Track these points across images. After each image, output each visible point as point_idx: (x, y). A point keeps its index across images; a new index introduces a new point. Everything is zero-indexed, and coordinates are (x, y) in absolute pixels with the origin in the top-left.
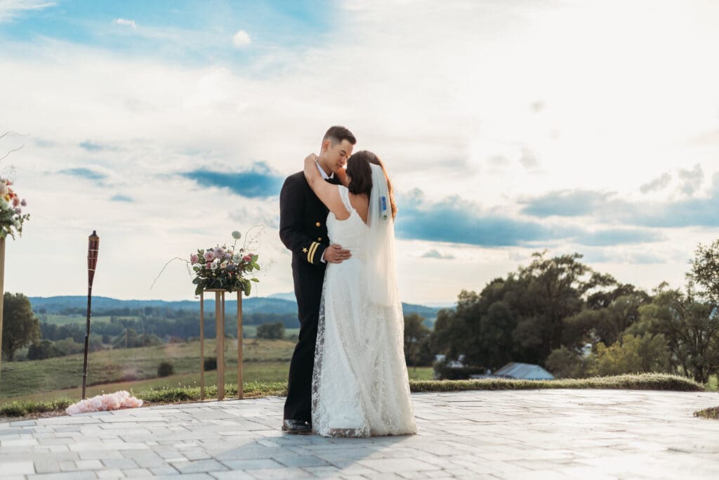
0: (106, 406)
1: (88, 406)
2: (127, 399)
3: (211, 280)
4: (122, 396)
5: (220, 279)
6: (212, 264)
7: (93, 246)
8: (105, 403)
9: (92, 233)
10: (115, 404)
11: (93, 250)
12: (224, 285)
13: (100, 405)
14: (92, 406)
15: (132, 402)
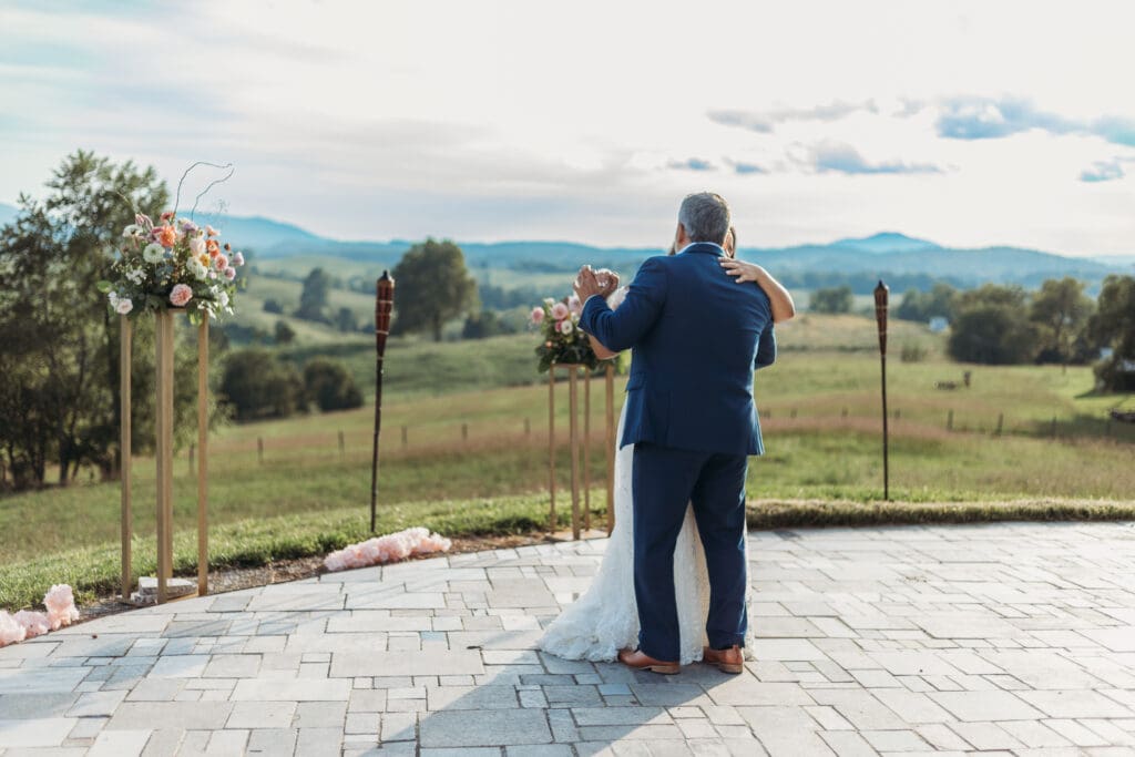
0: (387, 554)
1: (359, 555)
2: (423, 541)
3: (563, 348)
4: (415, 536)
5: (575, 349)
6: (565, 324)
7: (384, 294)
8: (387, 550)
9: (381, 275)
10: (401, 552)
11: (383, 302)
12: (583, 358)
13: (376, 553)
14: (365, 556)
15: (432, 544)
